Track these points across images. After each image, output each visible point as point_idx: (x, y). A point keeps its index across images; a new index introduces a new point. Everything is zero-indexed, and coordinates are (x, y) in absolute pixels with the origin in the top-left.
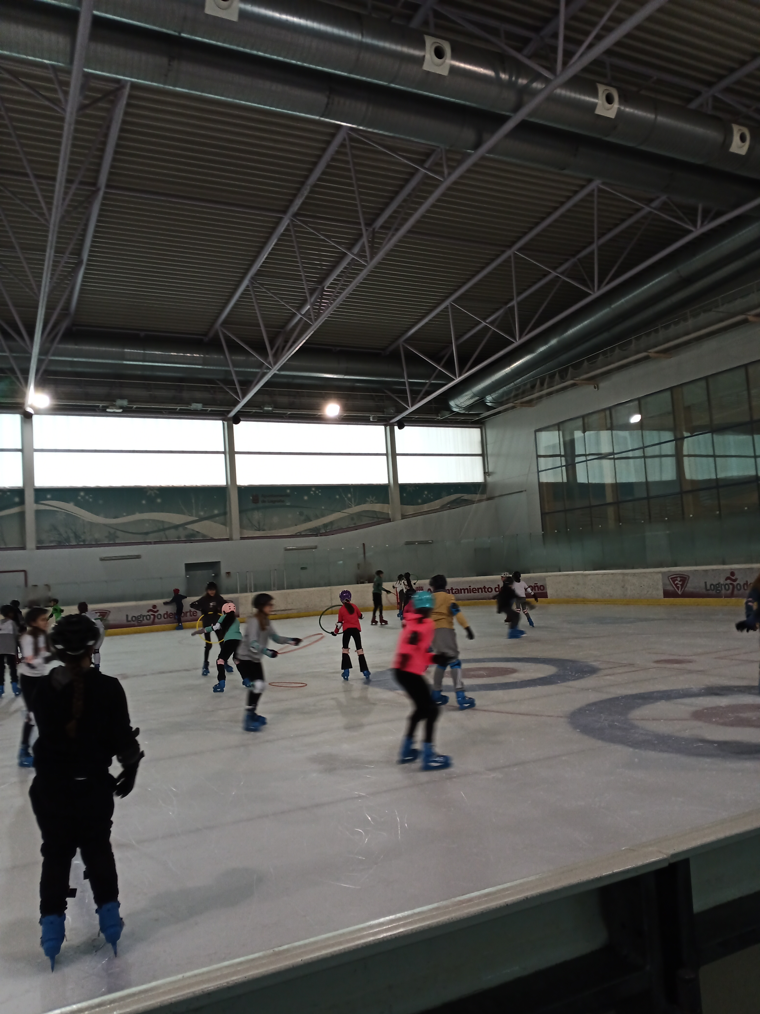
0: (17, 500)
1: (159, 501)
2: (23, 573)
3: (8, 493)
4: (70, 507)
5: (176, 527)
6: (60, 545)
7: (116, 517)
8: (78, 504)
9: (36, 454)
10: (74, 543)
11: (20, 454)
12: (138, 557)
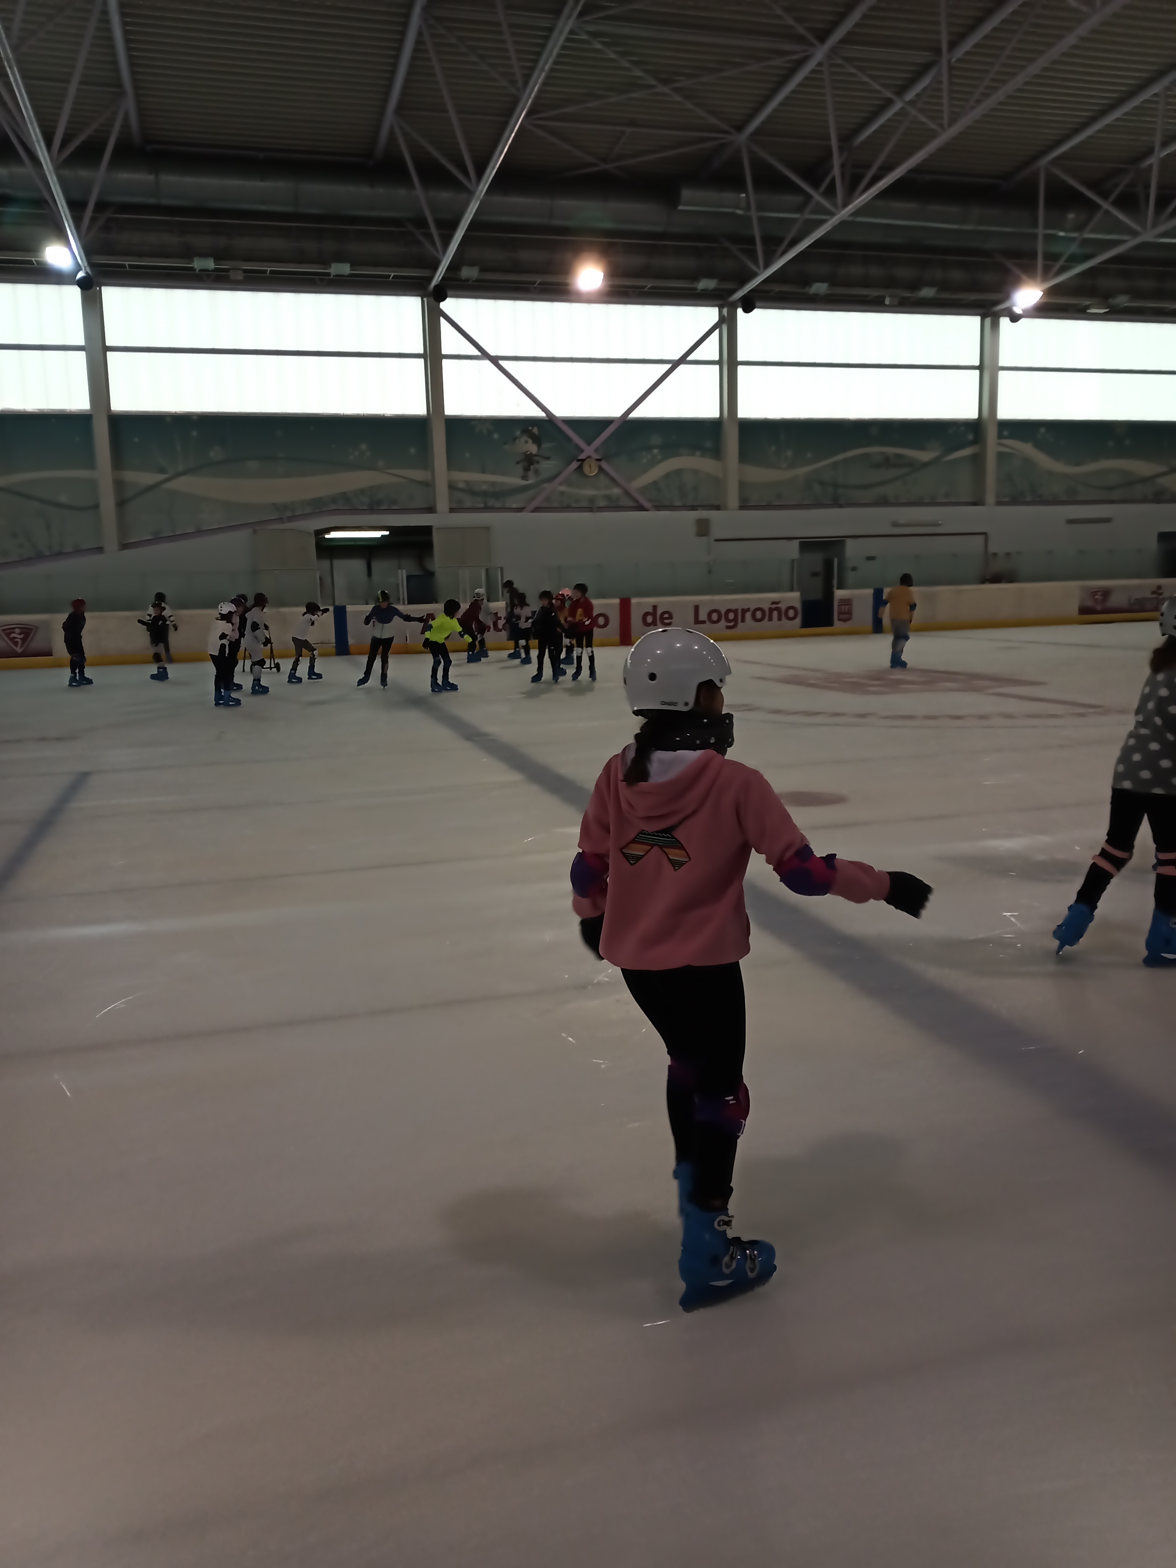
0: (971, 437)
1: (1127, 442)
2: (981, 538)
3: (962, 428)
4: (1027, 449)
5: (1145, 480)
6: (1015, 500)
7: (1078, 464)
8: (1039, 445)
9: (1001, 374)
10: (1029, 499)
11: (977, 372)
12: (1107, 520)
